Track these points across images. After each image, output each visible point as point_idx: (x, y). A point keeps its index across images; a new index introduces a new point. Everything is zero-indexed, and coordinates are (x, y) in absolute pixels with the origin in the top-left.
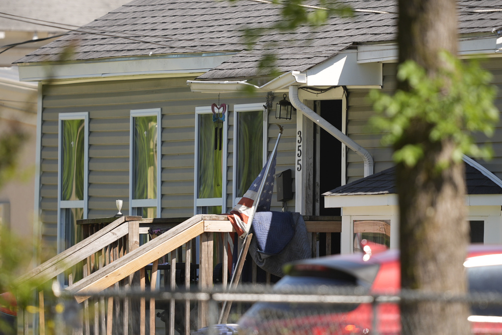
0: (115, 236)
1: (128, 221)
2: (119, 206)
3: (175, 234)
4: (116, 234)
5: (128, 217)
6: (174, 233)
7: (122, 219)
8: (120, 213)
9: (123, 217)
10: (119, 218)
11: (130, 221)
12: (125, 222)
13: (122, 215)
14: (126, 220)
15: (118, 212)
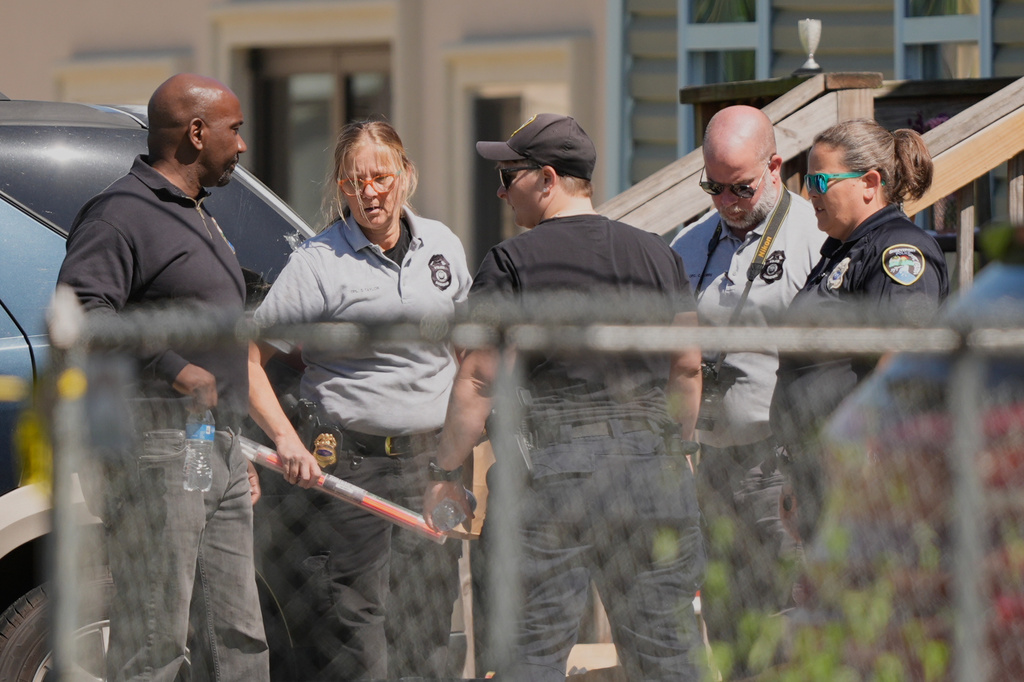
0: (791, 141)
1: (835, 90)
2: (807, 40)
3: (970, 131)
4: (794, 135)
5: (835, 78)
6: (965, 127)
7: (816, 84)
8: (812, 64)
9: (820, 78)
10: (805, 79)
11: (842, 89)
12: (827, 91)
13: (818, 71)
14: (830, 86)
15: (806, 58)
